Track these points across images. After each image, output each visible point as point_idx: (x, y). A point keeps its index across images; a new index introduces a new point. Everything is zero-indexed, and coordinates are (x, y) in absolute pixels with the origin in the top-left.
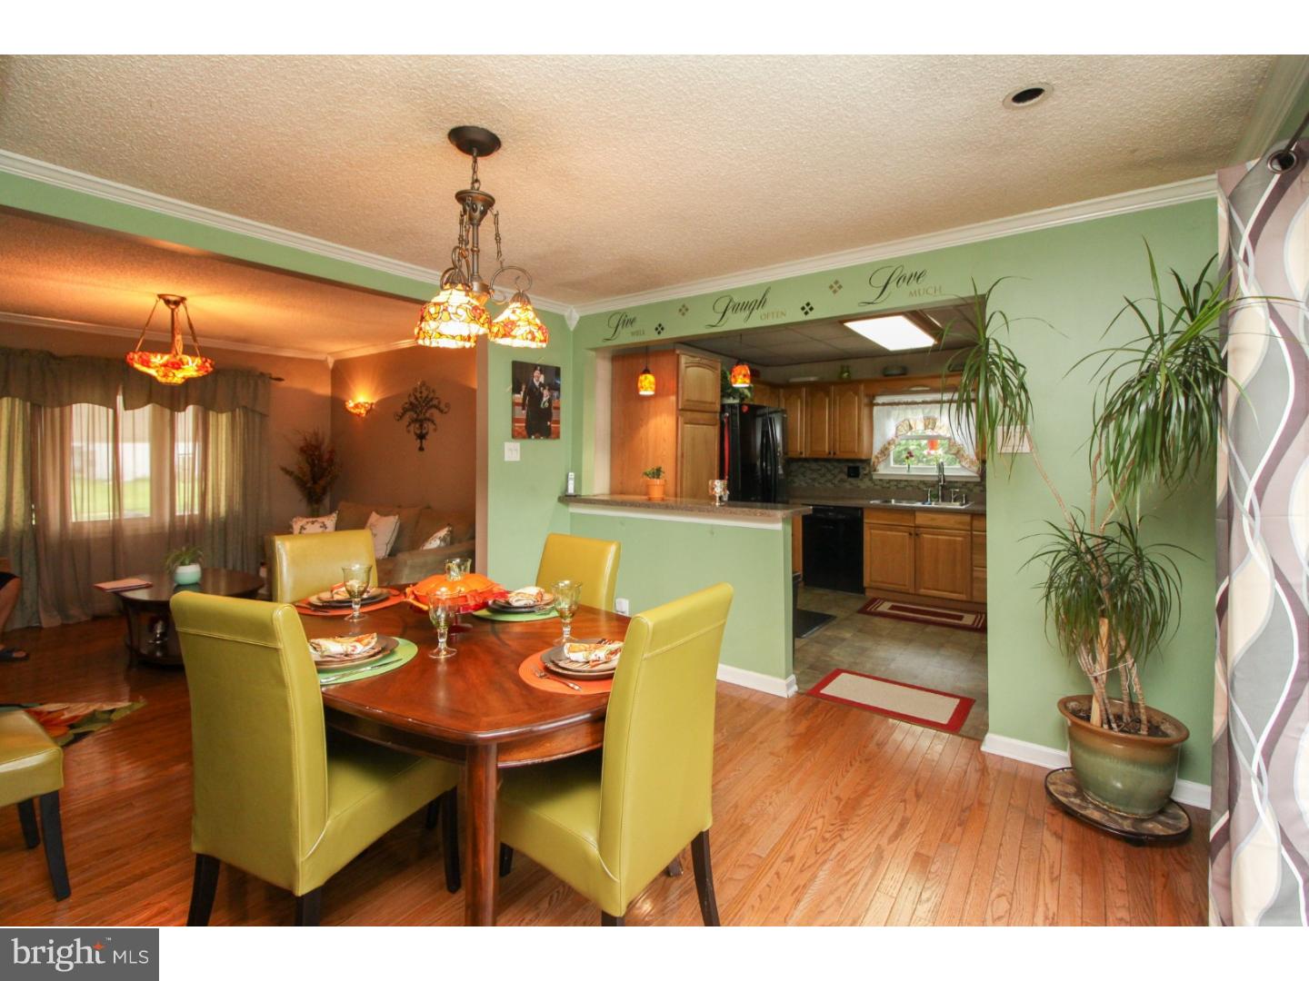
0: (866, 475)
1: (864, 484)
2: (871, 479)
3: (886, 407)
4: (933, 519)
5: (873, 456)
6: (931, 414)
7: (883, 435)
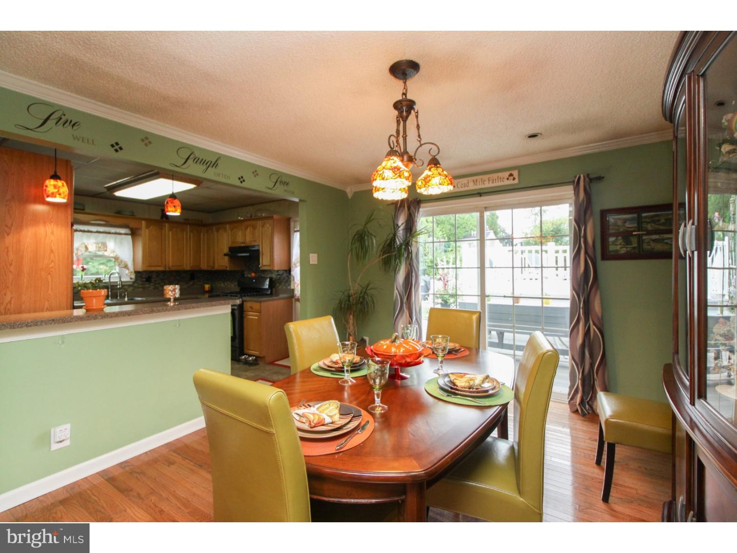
6: (104, 241)
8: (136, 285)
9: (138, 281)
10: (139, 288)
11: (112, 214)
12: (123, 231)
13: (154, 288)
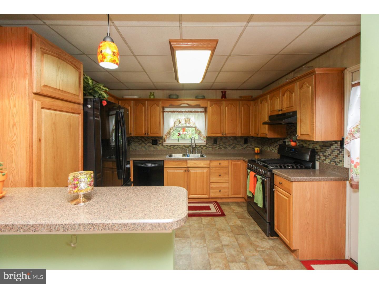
0: (160, 143)
1: (160, 147)
2: (163, 145)
3: (170, 113)
4: (194, 164)
5: (164, 135)
6: (189, 117)
7: (169, 126)
8: (207, 145)
9: (209, 143)
10: (210, 147)
11: (195, 99)
12: (199, 110)
13: (219, 148)
